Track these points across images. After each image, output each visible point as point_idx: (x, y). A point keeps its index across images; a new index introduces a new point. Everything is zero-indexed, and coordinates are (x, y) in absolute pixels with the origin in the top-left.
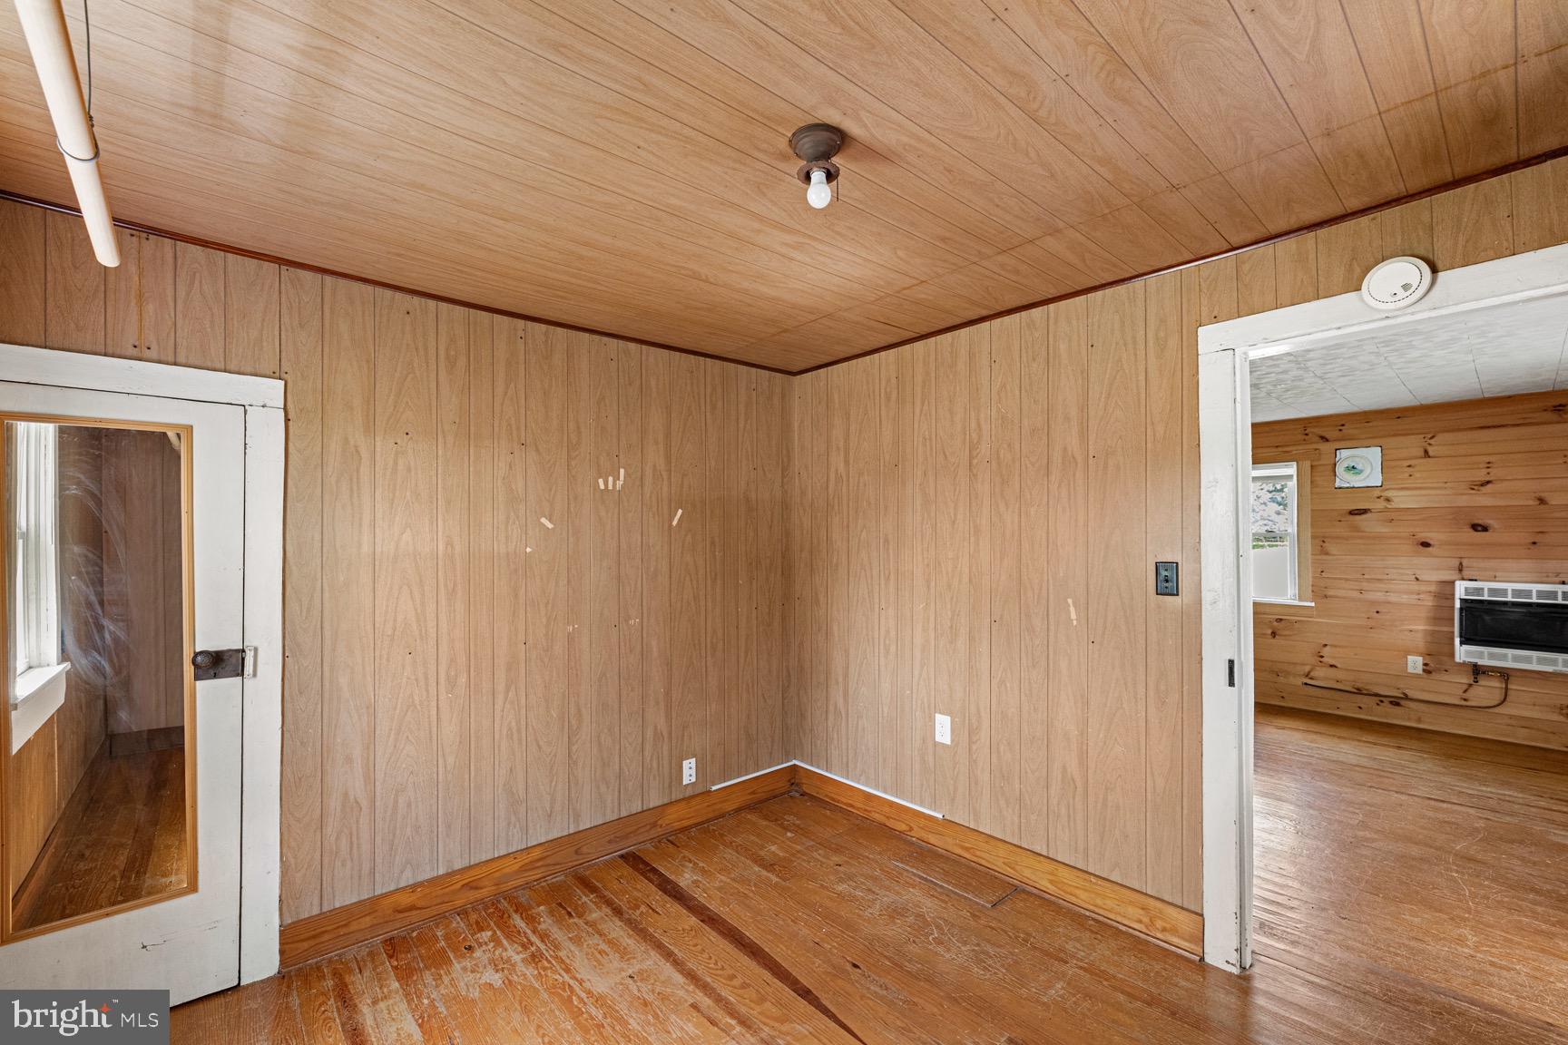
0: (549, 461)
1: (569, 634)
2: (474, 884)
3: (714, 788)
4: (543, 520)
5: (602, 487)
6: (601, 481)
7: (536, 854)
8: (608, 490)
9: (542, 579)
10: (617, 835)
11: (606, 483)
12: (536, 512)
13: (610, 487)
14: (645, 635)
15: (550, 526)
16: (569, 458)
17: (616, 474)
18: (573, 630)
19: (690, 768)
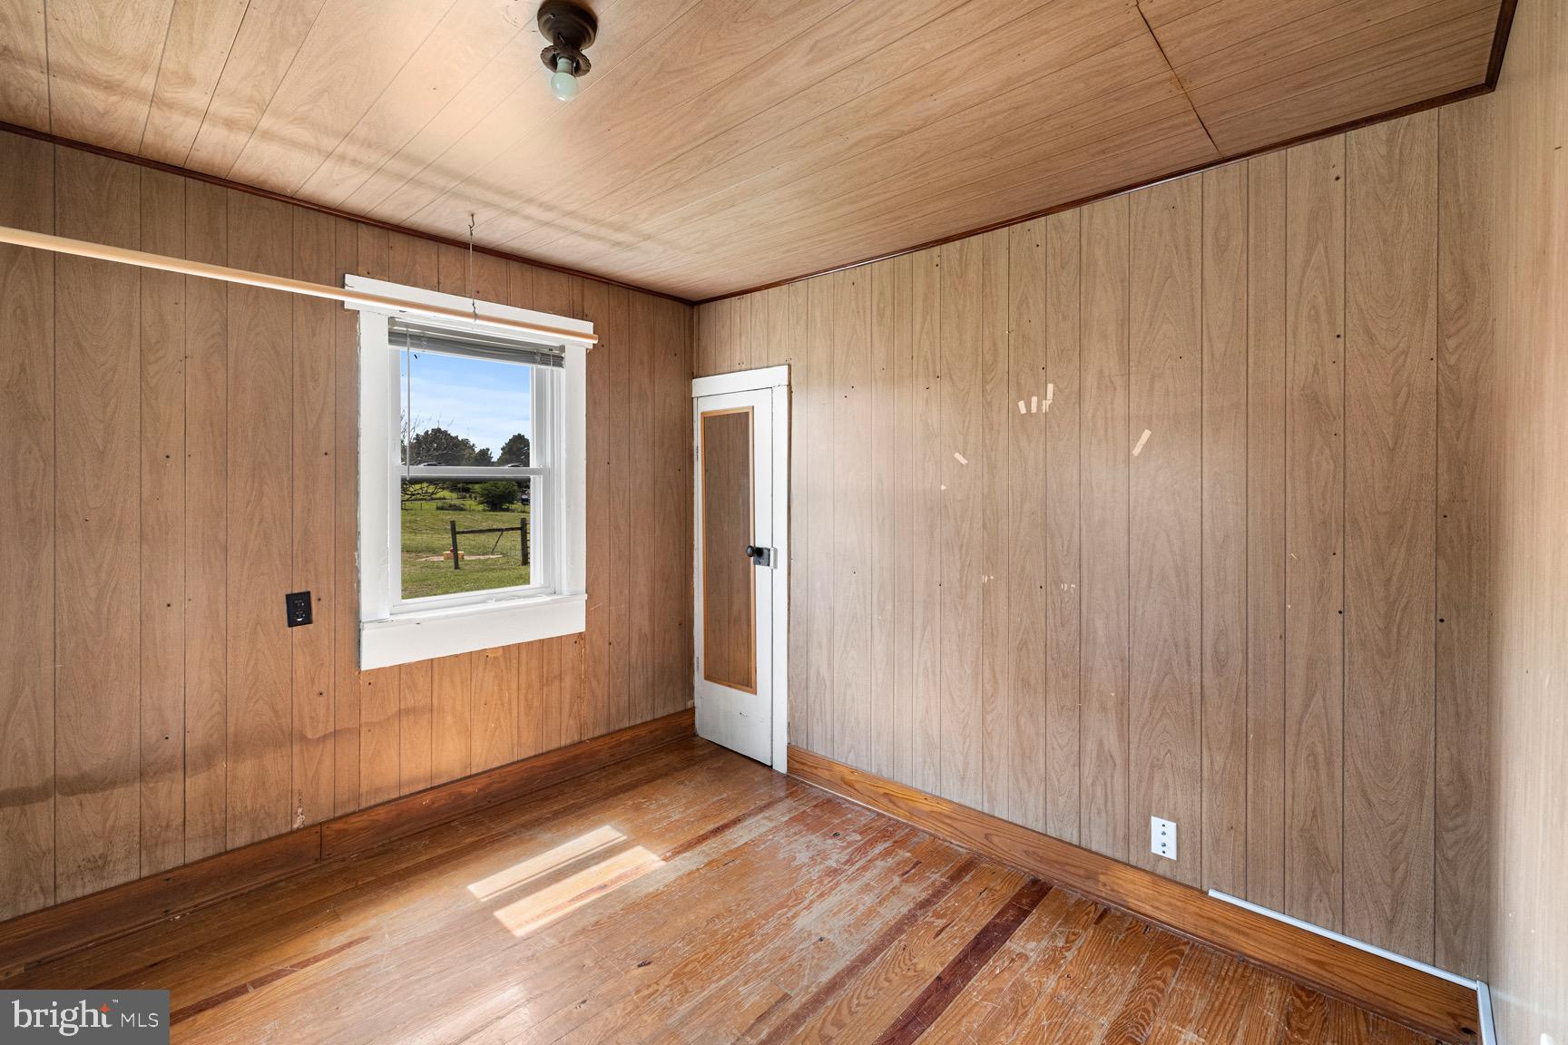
0: (963, 390)
1: (984, 584)
2: (894, 799)
3: (1212, 893)
4: (957, 456)
5: (1023, 411)
6: (1022, 404)
7: (945, 808)
8: (1031, 415)
9: (956, 519)
10: (1037, 850)
11: (1028, 406)
12: (950, 447)
13: (1034, 410)
14: (1084, 610)
15: (964, 461)
16: (985, 382)
17: (1042, 391)
18: (989, 580)
19: (1164, 833)
